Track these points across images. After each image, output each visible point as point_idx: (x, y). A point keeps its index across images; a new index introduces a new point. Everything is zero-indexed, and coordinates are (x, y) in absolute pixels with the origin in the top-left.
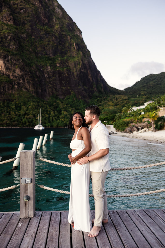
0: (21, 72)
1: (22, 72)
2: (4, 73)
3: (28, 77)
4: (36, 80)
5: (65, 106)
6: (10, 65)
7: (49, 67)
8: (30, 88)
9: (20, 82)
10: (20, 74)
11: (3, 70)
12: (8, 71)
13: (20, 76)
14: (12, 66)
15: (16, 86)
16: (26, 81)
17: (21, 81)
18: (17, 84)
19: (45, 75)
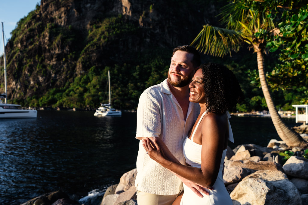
0: (158, 16)
1: (160, 16)
2: (130, 19)
3: (171, 24)
4: (187, 28)
5: (240, 71)
6: (140, 6)
7: (213, 7)
8: (174, 43)
9: (156, 32)
10: (157, 19)
11: (128, 14)
12: (136, 15)
13: (156, 22)
14: (144, 6)
15: (148, 40)
16: (166, 31)
17: (158, 31)
18: (149, 35)
19: (205, 21)
